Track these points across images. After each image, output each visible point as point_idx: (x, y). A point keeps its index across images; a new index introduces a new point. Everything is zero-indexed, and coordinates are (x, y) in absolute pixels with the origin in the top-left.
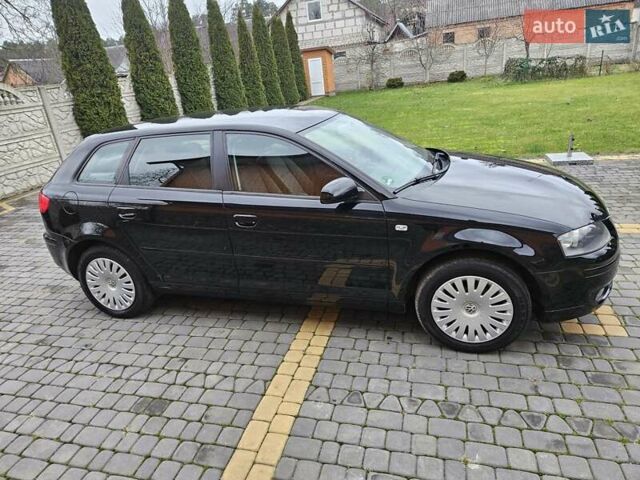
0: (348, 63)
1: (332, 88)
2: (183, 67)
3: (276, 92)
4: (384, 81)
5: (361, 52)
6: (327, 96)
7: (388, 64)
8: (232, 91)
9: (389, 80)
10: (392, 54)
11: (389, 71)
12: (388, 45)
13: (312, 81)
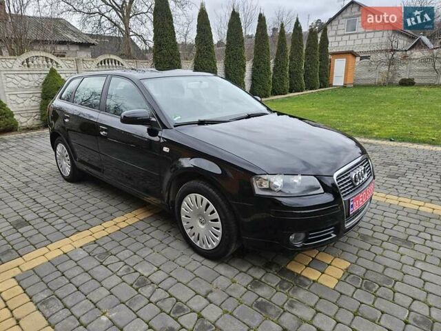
0: (370, 64)
1: (350, 81)
2: (230, 57)
3: (299, 79)
4: (398, 80)
5: (381, 56)
6: (344, 87)
7: (405, 67)
8: (262, 75)
9: (402, 80)
10: (410, 59)
11: (404, 72)
12: (408, 53)
13: (334, 75)
